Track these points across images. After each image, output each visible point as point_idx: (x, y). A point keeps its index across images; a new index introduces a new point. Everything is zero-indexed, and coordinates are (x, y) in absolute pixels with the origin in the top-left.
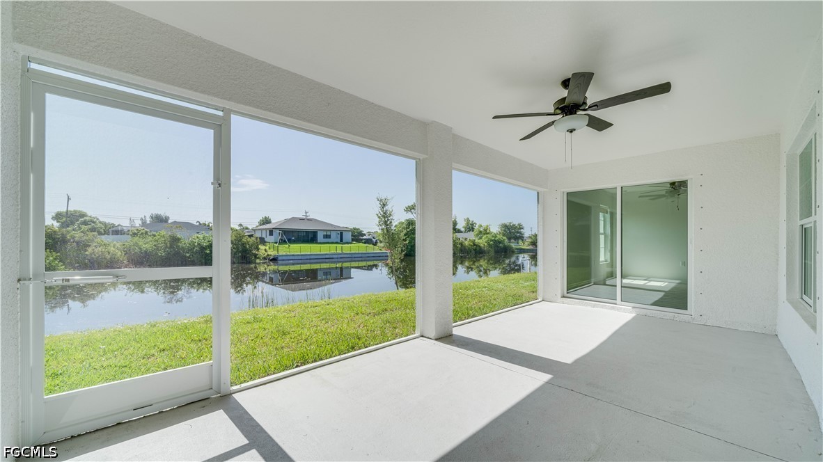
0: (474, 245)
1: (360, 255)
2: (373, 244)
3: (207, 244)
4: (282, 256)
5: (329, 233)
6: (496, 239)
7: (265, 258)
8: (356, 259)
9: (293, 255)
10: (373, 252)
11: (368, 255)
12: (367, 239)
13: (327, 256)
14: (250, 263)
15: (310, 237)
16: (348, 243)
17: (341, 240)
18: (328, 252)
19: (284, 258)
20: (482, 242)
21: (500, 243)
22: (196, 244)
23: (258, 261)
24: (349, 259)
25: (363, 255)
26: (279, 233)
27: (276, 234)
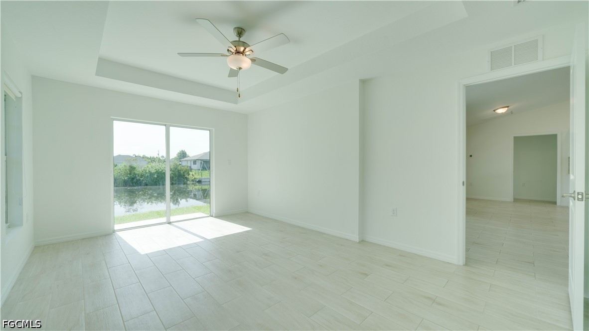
3: (155, 171)
4: (205, 179)
7: (193, 180)
14: (183, 184)
22: (147, 171)
23: (188, 182)
26: (201, 163)
27: (198, 163)
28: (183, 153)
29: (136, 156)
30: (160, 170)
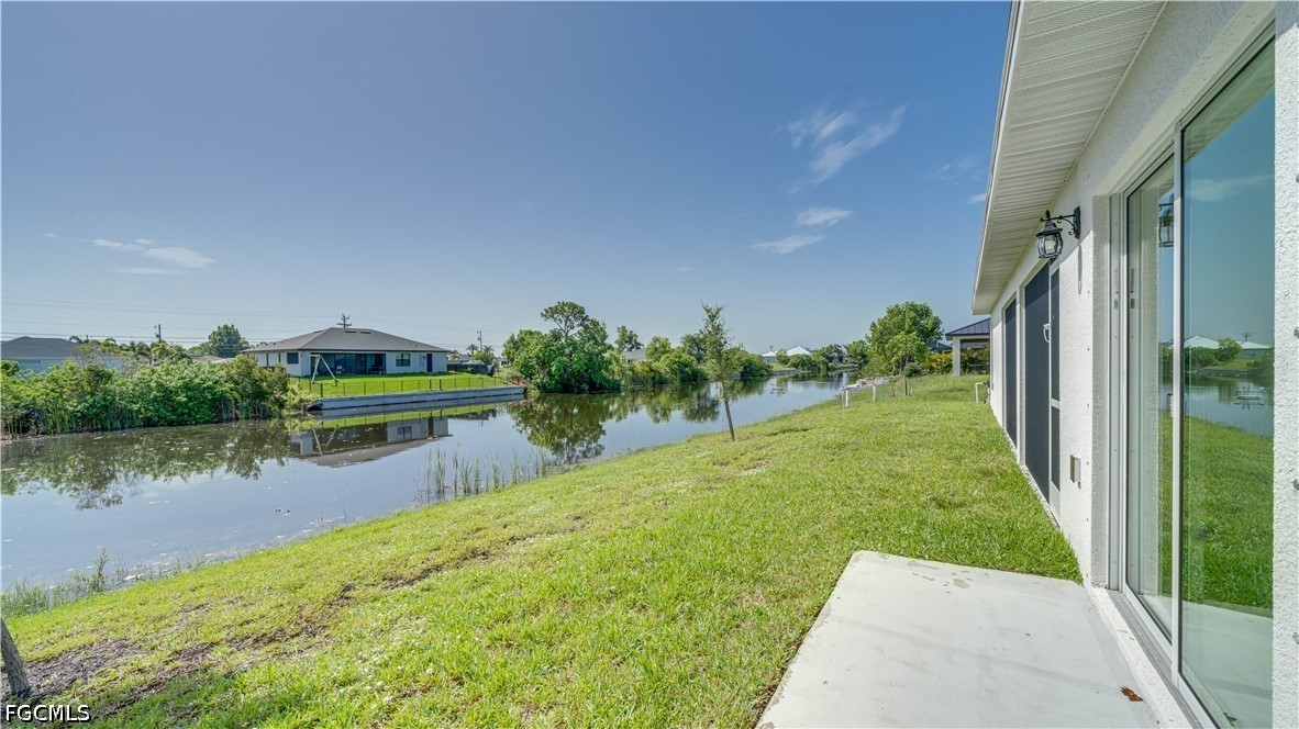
0: (652, 370)
1: (472, 395)
2: (488, 374)
3: (180, 383)
4: (332, 400)
5: (406, 357)
6: (682, 360)
7: (296, 407)
8: (465, 401)
9: (352, 399)
10: (493, 387)
11: (487, 394)
12: (477, 366)
13: (415, 399)
14: (269, 417)
15: (372, 364)
16: (440, 373)
17: (430, 368)
18: (416, 391)
19: (334, 405)
20: (662, 366)
21: (686, 366)
22: (153, 385)
23: (285, 412)
24: (453, 403)
25: (478, 394)
26: (313, 359)
27: (304, 360)
28: (229, 334)
29: (80, 342)
30: (197, 381)
